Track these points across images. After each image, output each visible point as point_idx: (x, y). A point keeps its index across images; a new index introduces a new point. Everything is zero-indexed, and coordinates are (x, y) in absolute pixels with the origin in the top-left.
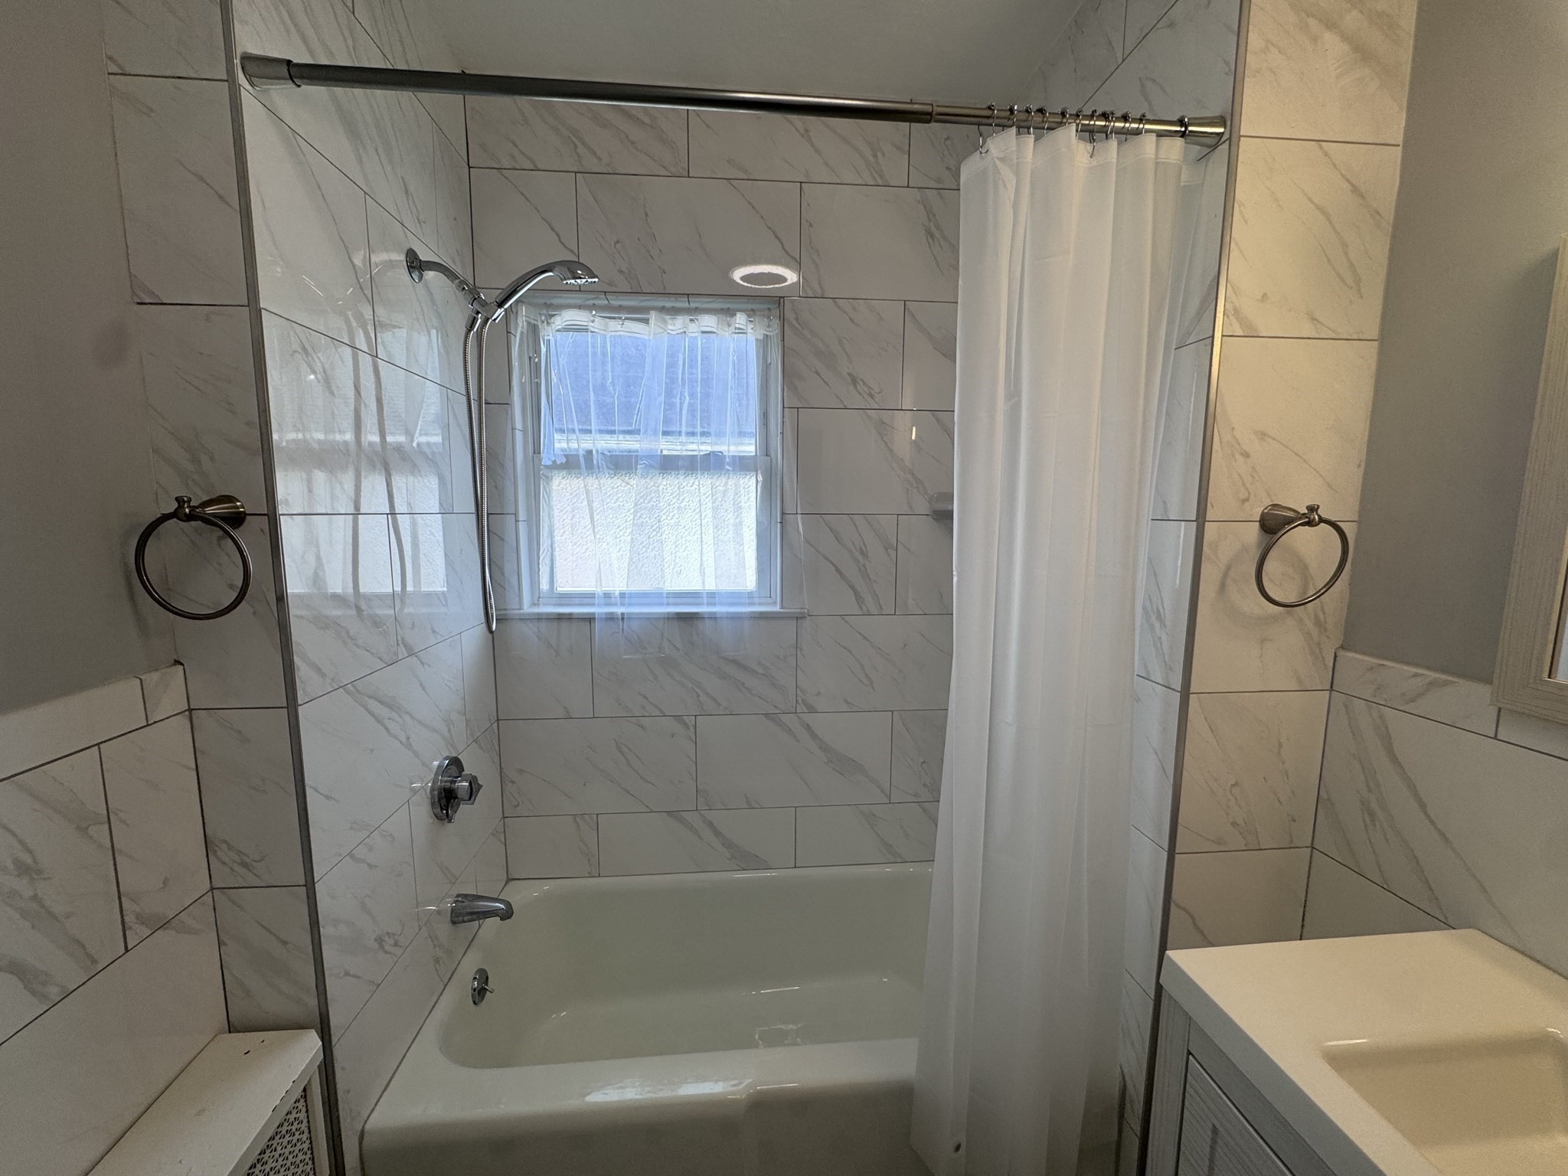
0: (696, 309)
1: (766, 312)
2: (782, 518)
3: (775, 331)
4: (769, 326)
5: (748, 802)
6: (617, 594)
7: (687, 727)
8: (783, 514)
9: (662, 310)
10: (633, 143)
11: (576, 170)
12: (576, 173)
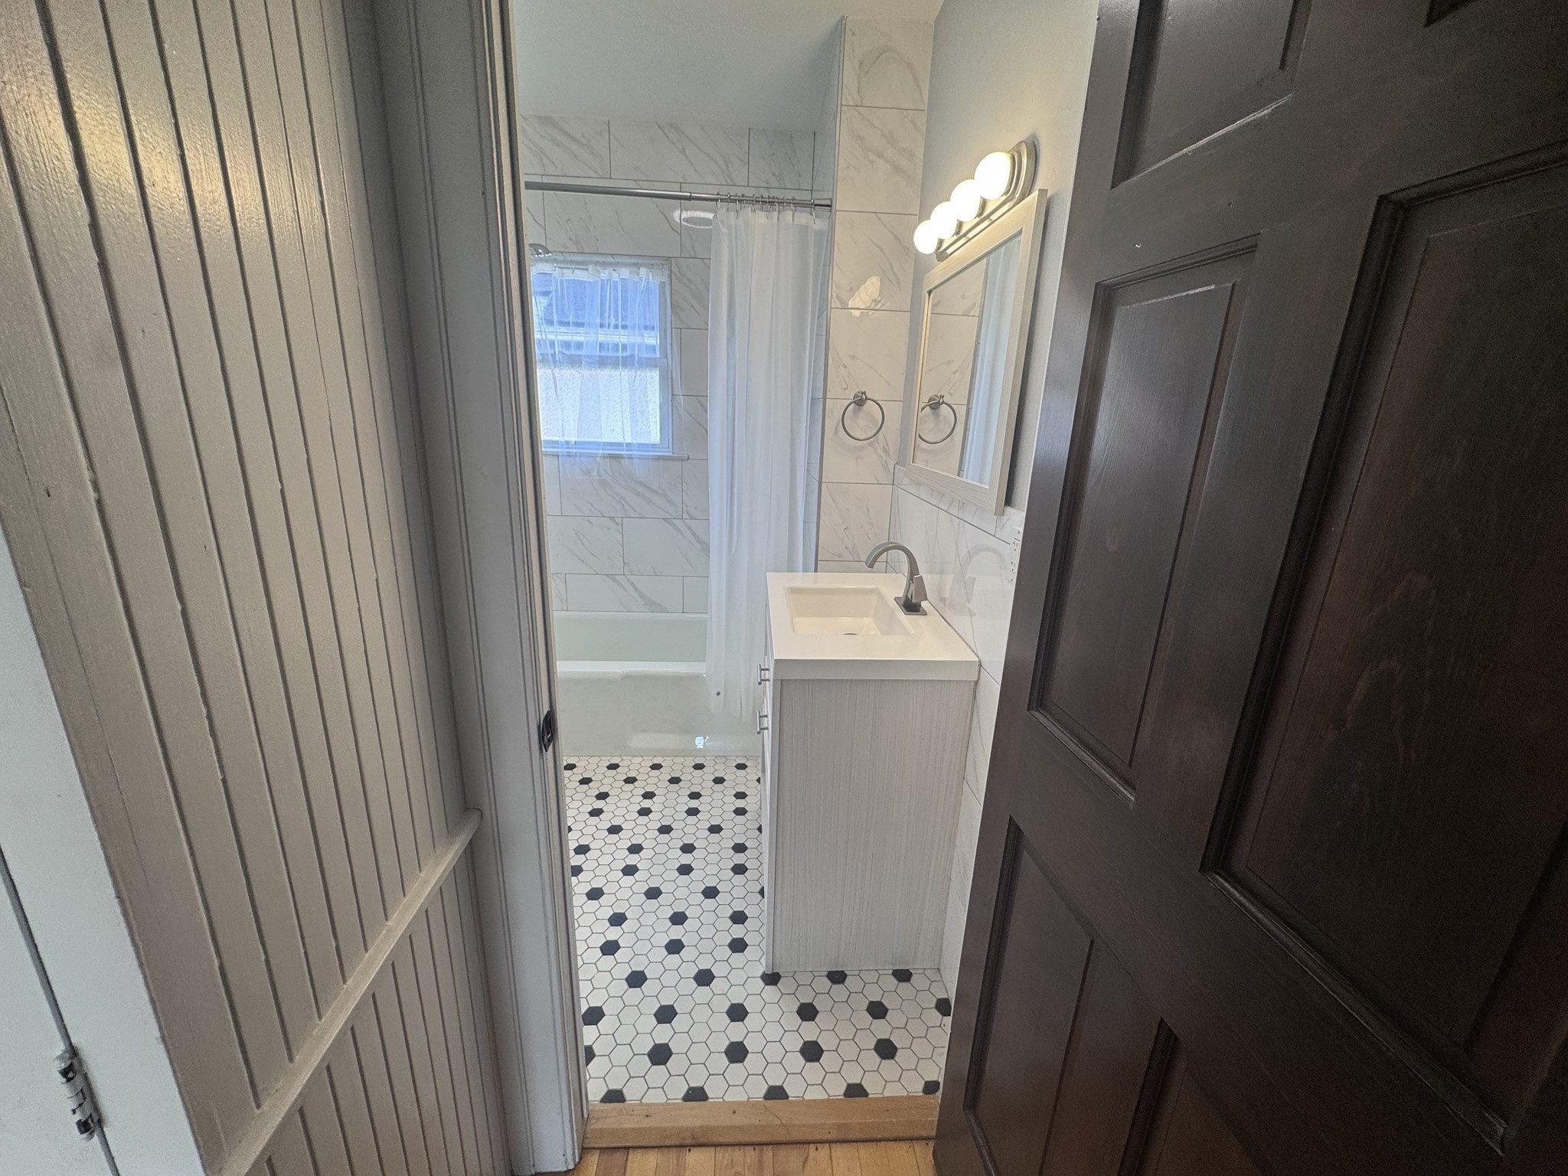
0: (618, 263)
1: (661, 266)
2: (672, 398)
3: (666, 279)
4: (662, 275)
5: (655, 572)
6: (573, 442)
7: (617, 524)
8: (673, 395)
9: (597, 263)
10: (575, 156)
11: (542, 173)
12: (542, 175)
